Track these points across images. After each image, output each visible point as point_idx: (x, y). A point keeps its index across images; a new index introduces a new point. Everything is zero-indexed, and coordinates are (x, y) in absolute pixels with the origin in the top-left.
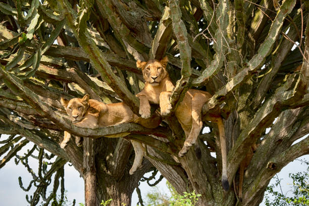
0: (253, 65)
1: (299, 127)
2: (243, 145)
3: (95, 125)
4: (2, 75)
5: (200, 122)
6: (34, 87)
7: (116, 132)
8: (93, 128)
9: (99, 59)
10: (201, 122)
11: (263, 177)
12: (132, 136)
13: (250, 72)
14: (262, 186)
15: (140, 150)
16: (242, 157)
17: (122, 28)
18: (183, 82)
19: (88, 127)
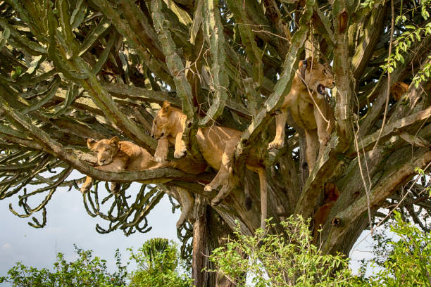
0: (270, 105)
1: (380, 179)
2: (306, 196)
3: (119, 168)
4: (3, 111)
5: (229, 167)
6: (78, 126)
7: (147, 178)
8: (116, 171)
9: (100, 96)
10: (231, 168)
11: (333, 234)
12: (175, 183)
13: (267, 113)
14: (334, 243)
15: (187, 200)
16: (309, 210)
17: (151, 62)
18: (188, 122)
19: (111, 170)
